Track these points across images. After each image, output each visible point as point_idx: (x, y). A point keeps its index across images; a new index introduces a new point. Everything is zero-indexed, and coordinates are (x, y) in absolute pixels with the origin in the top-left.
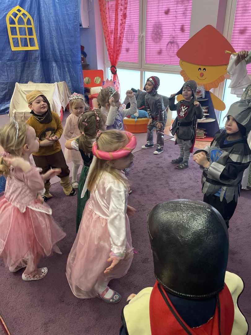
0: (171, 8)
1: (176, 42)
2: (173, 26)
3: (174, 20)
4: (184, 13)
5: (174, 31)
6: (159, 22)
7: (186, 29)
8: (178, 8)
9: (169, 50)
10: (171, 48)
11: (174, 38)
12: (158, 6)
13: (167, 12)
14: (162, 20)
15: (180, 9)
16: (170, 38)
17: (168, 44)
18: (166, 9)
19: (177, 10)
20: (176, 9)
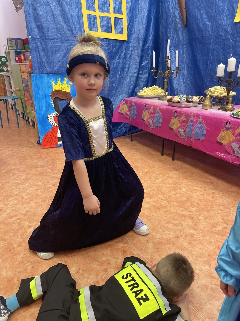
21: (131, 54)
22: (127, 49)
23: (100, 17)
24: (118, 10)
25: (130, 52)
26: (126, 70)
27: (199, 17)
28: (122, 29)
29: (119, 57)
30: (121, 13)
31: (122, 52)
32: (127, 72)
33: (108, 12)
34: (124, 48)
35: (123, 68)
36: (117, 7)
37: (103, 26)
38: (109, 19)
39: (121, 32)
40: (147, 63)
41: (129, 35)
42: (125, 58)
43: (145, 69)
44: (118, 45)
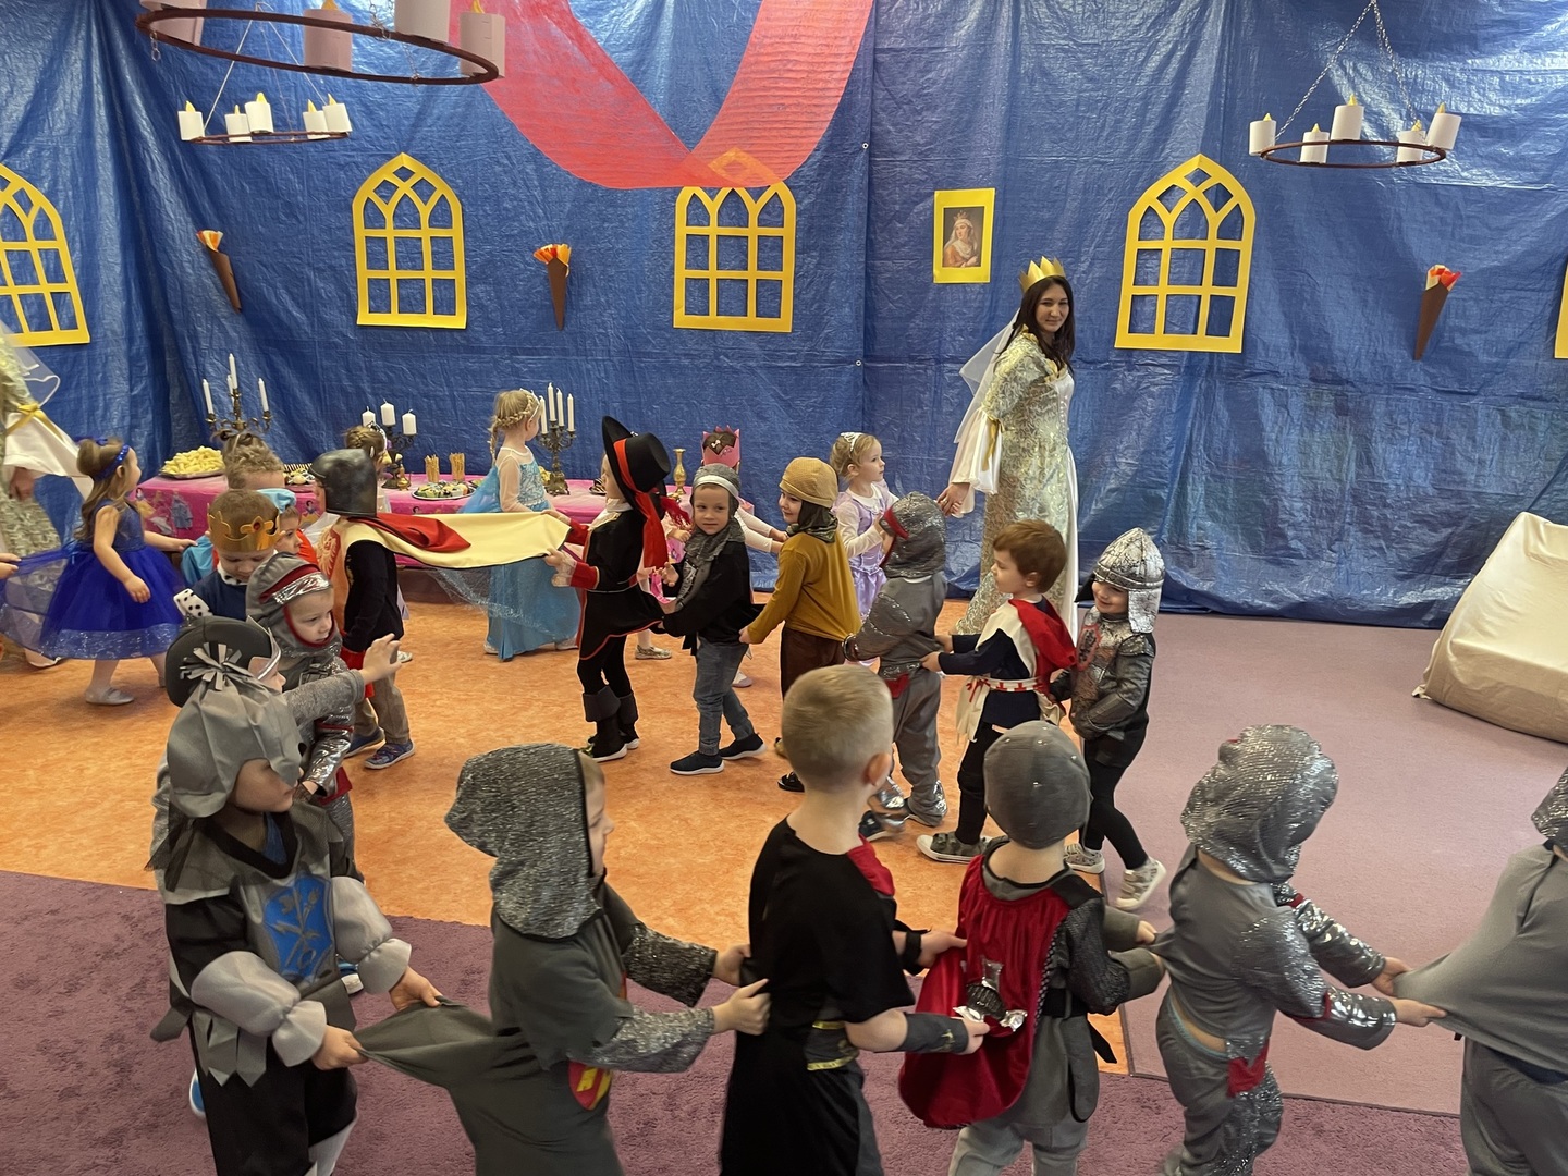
21: (104, 373)
22: (92, 361)
23: (22, 297)
24: (56, 275)
25: (99, 368)
26: (100, 412)
27: (275, 301)
28: (74, 317)
29: (78, 384)
30: (63, 280)
31: (80, 372)
32: (104, 416)
33: (36, 282)
34: (85, 361)
35: (92, 410)
36: (52, 266)
37: (31, 317)
38: (40, 297)
39: (73, 325)
40: (144, 389)
41: (91, 328)
42: (90, 384)
43: (143, 402)
44: (72, 354)
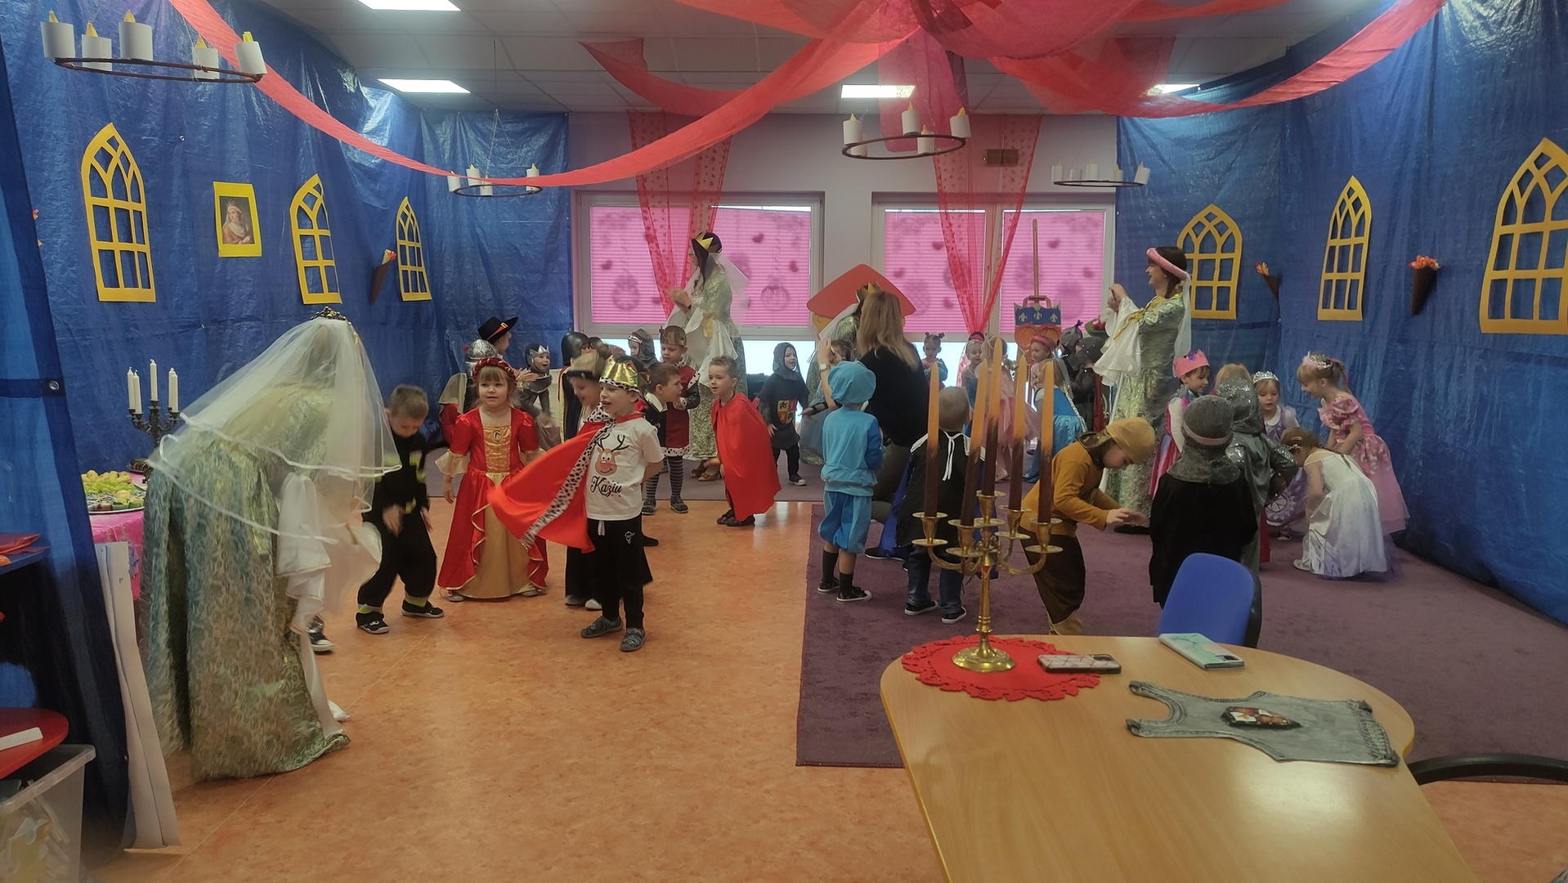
0: (765, 234)
1: (782, 288)
2: (773, 262)
3: (775, 253)
4: (794, 244)
5: (777, 269)
6: (742, 254)
7: (800, 268)
8: (781, 234)
9: (768, 300)
10: (771, 297)
11: (776, 280)
12: (738, 228)
13: (758, 239)
14: (747, 250)
15: (786, 236)
16: (768, 280)
17: (764, 291)
18: (757, 234)
19: (779, 238)
20: (779, 236)
